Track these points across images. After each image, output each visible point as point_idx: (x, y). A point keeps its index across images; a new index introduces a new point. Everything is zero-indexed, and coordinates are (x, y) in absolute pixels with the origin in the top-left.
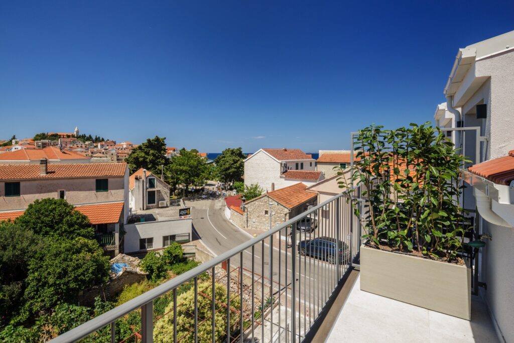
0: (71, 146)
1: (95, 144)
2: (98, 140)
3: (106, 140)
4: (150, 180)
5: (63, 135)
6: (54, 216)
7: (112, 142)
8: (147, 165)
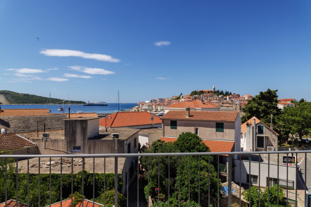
0: (210, 99)
1: (225, 97)
2: (227, 94)
3: (232, 94)
4: (259, 127)
5: (206, 92)
6: (191, 144)
7: (237, 95)
8: (260, 114)
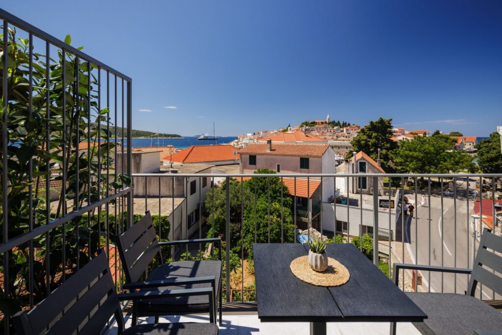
0: (324, 131)
1: (341, 129)
2: (345, 125)
3: (351, 124)
5: (319, 122)
7: (357, 126)
